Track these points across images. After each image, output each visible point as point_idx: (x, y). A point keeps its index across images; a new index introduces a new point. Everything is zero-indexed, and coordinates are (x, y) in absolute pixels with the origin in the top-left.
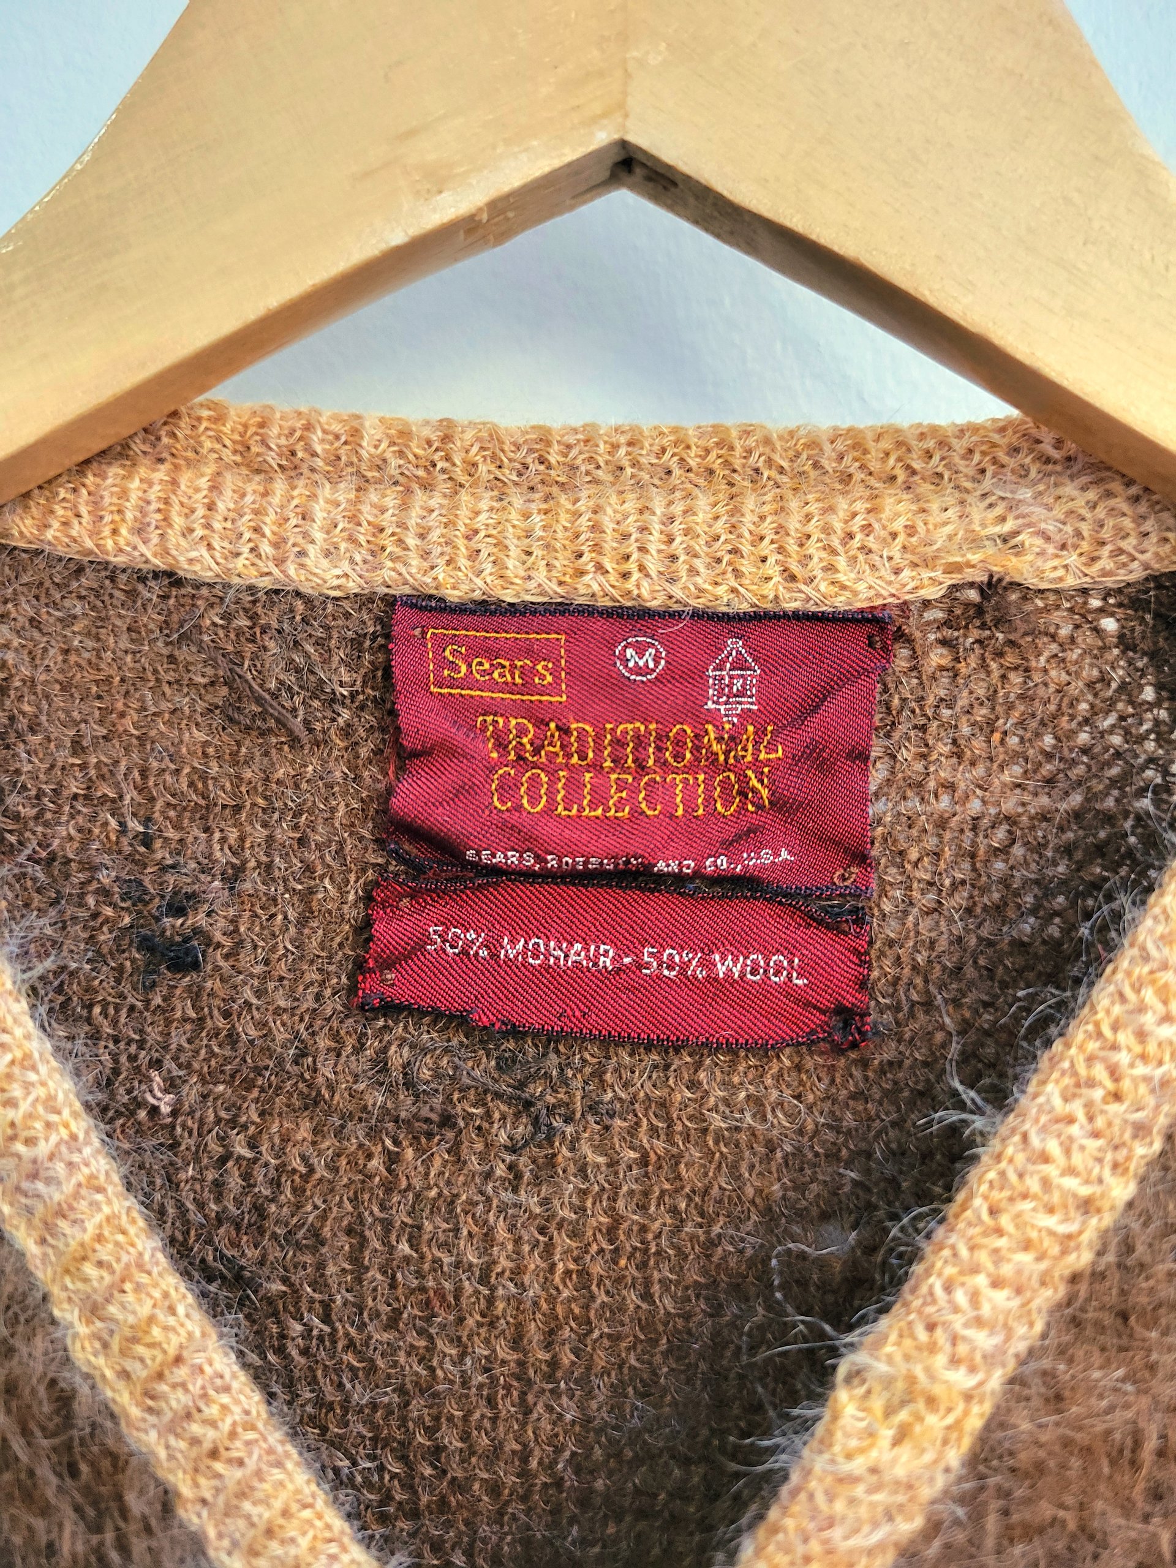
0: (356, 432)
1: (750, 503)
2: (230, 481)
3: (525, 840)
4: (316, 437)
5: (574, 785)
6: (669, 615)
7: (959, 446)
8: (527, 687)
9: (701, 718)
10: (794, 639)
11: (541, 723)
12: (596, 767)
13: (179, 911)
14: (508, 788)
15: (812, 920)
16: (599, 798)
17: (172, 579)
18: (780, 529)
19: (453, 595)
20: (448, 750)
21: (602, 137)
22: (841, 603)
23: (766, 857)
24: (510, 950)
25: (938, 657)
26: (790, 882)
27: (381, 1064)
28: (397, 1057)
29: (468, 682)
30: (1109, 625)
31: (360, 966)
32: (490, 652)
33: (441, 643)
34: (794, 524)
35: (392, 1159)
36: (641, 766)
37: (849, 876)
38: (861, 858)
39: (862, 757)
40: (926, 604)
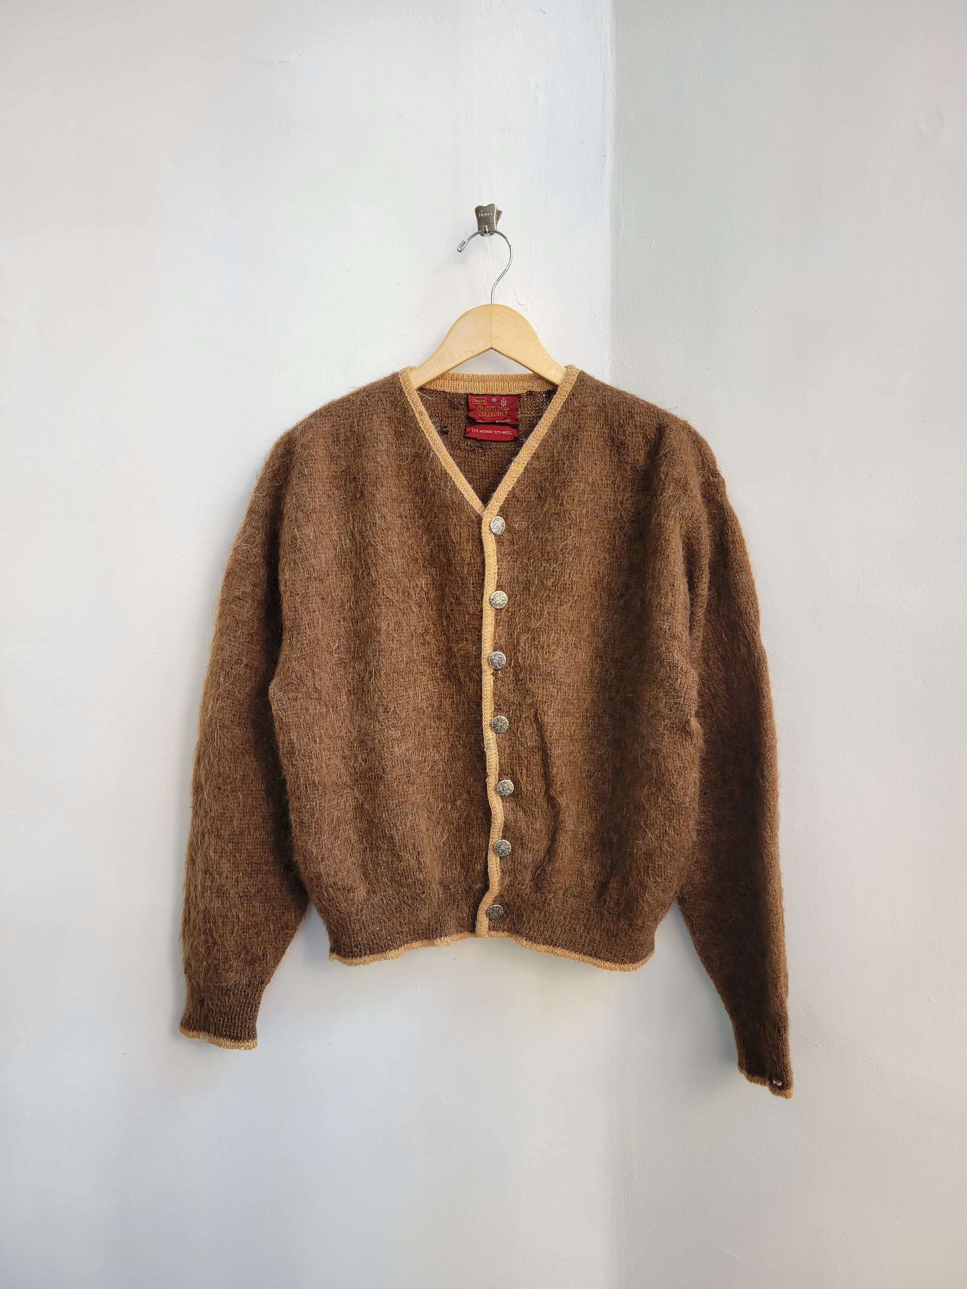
0: (463, 376)
1: (505, 383)
2: (450, 381)
3: (482, 419)
4: (455, 376)
5: (487, 413)
6: (497, 395)
7: (527, 376)
8: (482, 403)
9: (500, 406)
10: (509, 397)
11: (484, 407)
12: (489, 411)
13: (446, 428)
14: (480, 414)
15: (512, 427)
16: (490, 415)
17: (444, 392)
18: (509, 386)
19: (474, 393)
20: (475, 410)
21: (490, 346)
22: (515, 394)
23: (508, 421)
24: (481, 432)
25: (525, 399)
26: (510, 423)
27: (467, 444)
28: (469, 443)
29: (476, 402)
30: (544, 395)
31: (465, 433)
32: (477, 399)
33: (473, 398)
34: (510, 385)
35: (469, 454)
36: (494, 412)
37: (517, 423)
38: (517, 421)
39: (518, 410)
40: (524, 394)
